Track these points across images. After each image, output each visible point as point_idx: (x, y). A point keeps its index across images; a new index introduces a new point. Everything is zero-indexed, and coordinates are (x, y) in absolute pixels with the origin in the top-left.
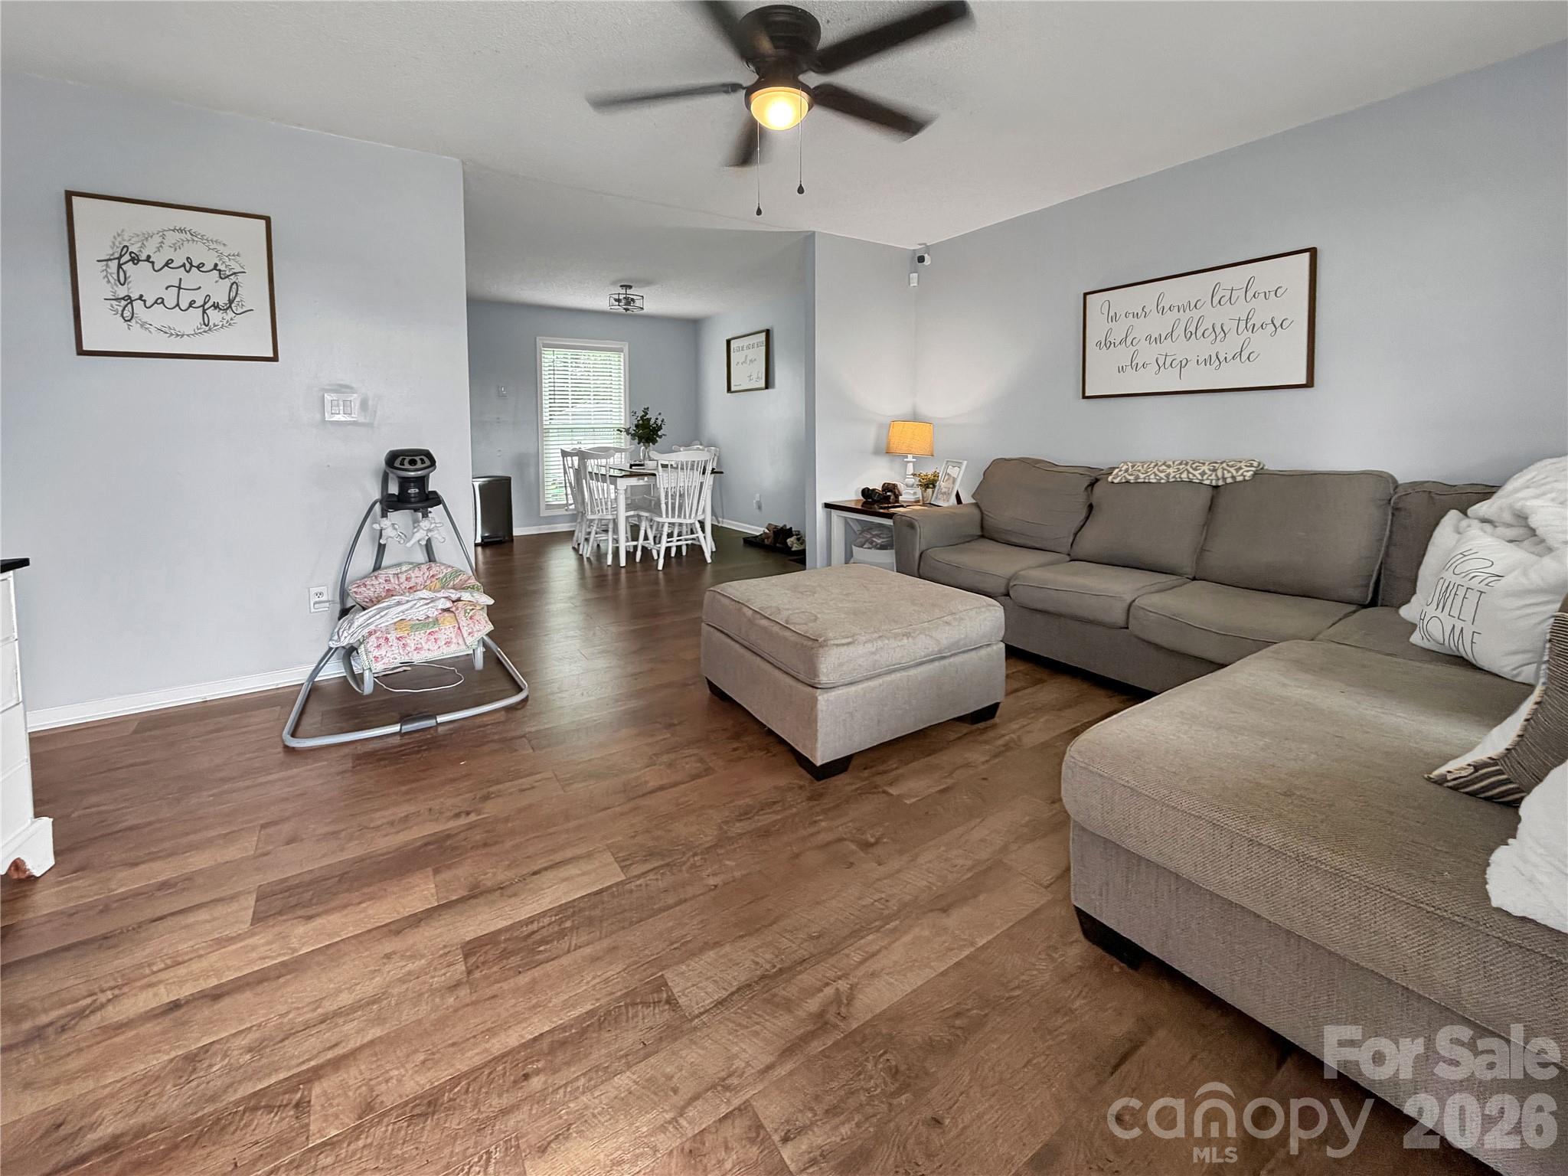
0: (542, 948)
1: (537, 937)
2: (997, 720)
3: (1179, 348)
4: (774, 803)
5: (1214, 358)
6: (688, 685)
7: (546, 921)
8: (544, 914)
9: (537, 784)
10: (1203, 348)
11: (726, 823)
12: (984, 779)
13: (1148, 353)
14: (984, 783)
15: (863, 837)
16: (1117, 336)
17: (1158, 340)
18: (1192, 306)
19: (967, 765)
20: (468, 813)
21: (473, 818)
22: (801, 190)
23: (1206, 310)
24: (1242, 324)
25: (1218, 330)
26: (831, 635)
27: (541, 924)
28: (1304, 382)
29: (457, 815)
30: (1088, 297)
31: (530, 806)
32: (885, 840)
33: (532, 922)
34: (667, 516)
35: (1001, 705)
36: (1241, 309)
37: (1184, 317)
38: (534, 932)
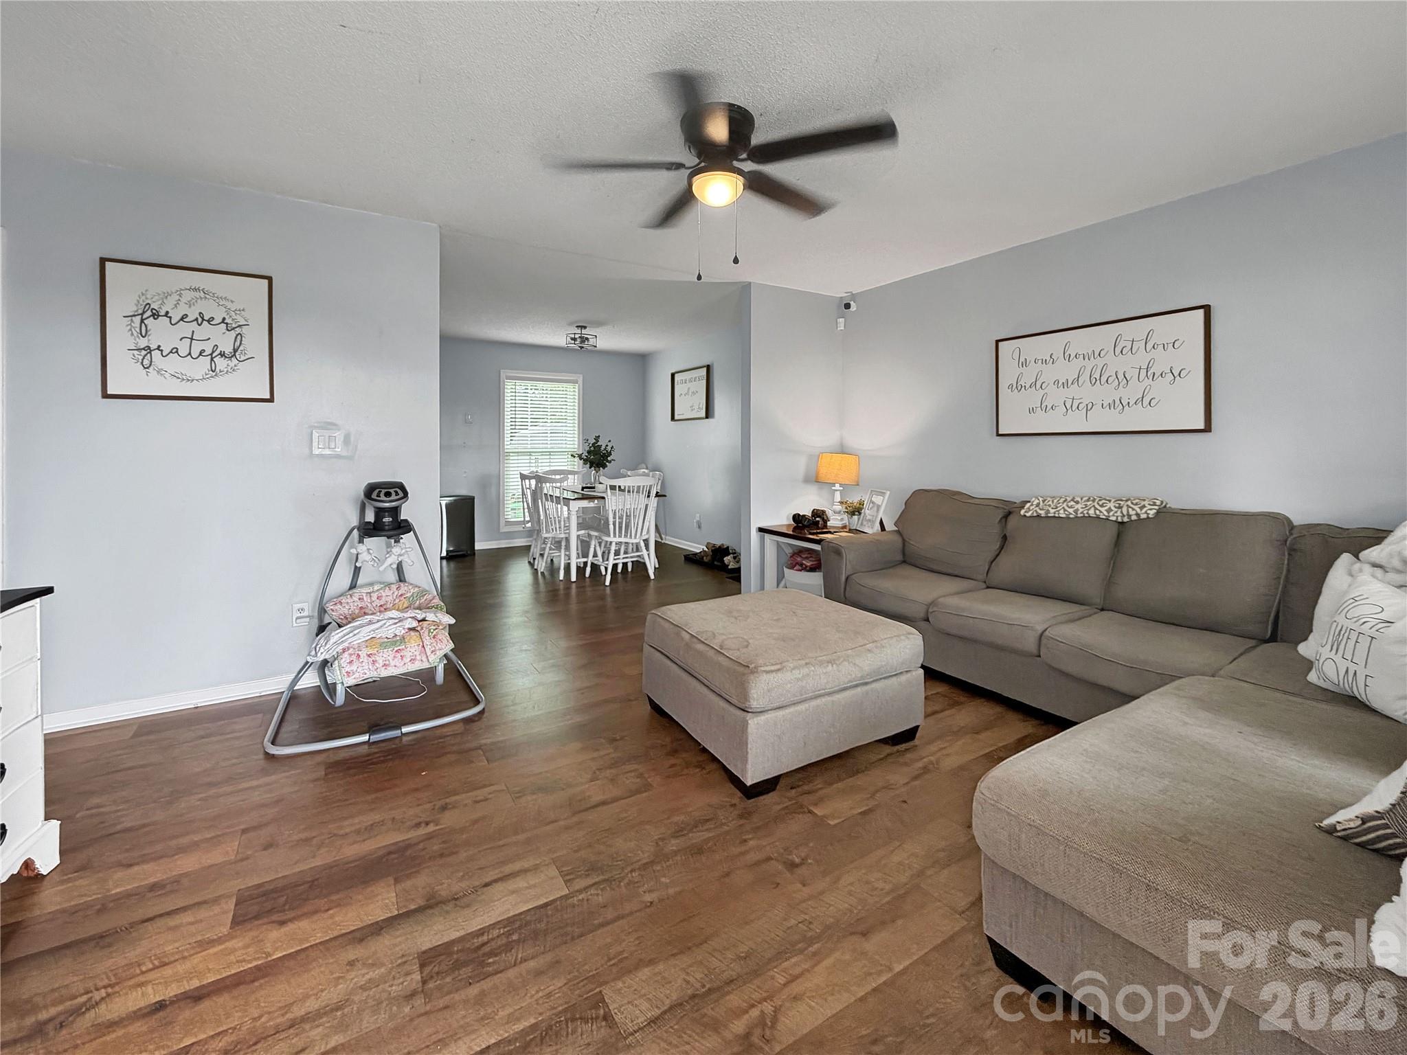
0: (491, 960)
1: (487, 949)
2: (916, 742)
3: (1086, 393)
4: (708, 820)
5: (1117, 402)
6: (630, 700)
7: (495, 933)
8: (493, 926)
9: (490, 796)
10: (1106, 393)
11: (662, 839)
12: (905, 802)
13: (1056, 396)
14: (904, 805)
15: (790, 857)
16: (1027, 380)
17: (1066, 385)
18: (1096, 354)
19: (887, 787)
20: (427, 824)
21: (431, 828)
22: (736, 261)
23: (1109, 358)
24: (1143, 373)
25: (1121, 376)
26: (761, 662)
27: (490, 936)
28: (1202, 428)
29: (418, 825)
30: (1001, 344)
31: (484, 818)
32: (810, 861)
33: (483, 934)
34: (615, 536)
35: (920, 729)
36: (1142, 359)
37: (1089, 365)
38: (484, 944)
